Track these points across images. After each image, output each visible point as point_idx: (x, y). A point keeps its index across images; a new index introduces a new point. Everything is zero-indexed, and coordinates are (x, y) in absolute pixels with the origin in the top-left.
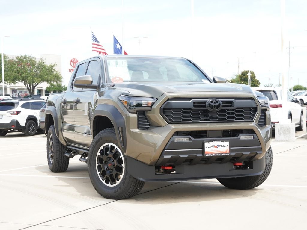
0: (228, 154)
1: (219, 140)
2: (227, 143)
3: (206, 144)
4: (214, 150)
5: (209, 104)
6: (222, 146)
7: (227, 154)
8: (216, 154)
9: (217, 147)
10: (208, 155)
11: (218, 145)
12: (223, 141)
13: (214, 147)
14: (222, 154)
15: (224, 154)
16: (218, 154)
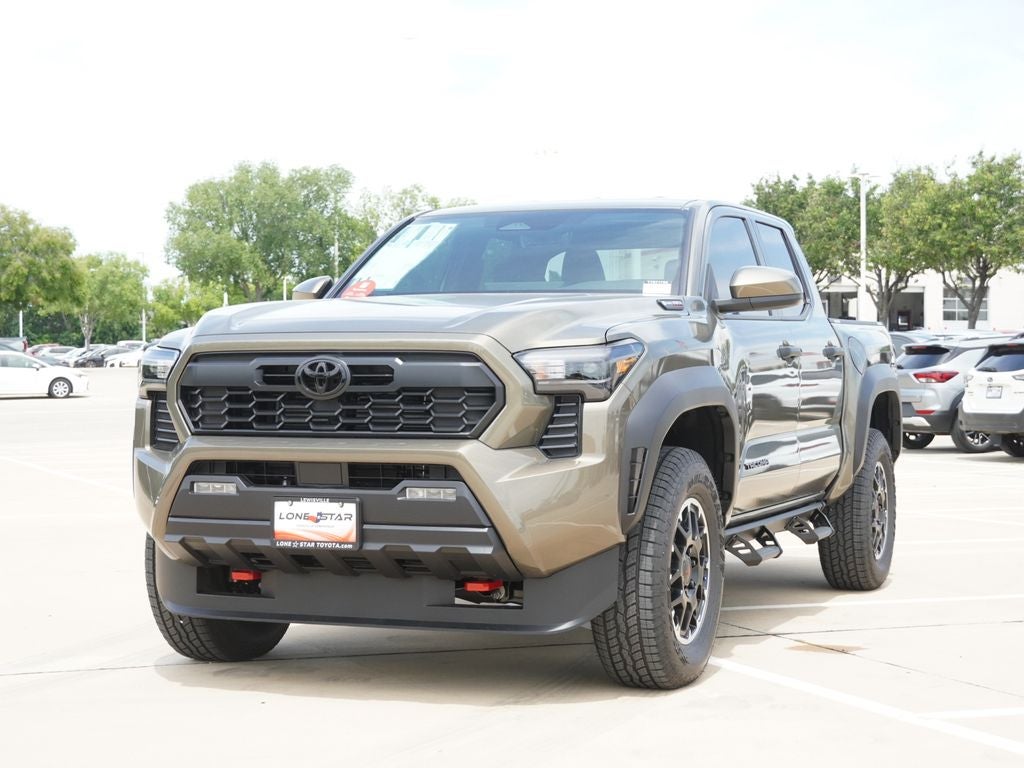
0: (350, 546)
1: (323, 497)
2: (351, 508)
3: (281, 507)
4: (306, 528)
5: (303, 373)
6: (334, 517)
7: (346, 546)
8: (311, 542)
9: (317, 521)
10: (282, 544)
11: (320, 514)
12: (333, 499)
13: (307, 517)
14: (330, 546)
15: (338, 546)
16: (316, 542)
